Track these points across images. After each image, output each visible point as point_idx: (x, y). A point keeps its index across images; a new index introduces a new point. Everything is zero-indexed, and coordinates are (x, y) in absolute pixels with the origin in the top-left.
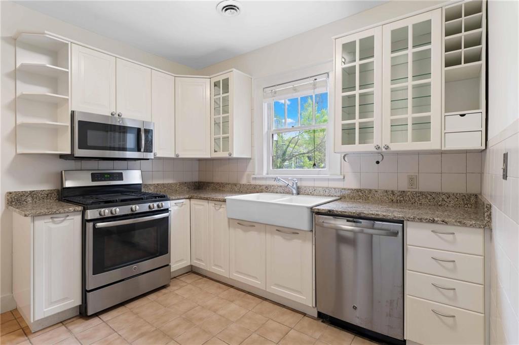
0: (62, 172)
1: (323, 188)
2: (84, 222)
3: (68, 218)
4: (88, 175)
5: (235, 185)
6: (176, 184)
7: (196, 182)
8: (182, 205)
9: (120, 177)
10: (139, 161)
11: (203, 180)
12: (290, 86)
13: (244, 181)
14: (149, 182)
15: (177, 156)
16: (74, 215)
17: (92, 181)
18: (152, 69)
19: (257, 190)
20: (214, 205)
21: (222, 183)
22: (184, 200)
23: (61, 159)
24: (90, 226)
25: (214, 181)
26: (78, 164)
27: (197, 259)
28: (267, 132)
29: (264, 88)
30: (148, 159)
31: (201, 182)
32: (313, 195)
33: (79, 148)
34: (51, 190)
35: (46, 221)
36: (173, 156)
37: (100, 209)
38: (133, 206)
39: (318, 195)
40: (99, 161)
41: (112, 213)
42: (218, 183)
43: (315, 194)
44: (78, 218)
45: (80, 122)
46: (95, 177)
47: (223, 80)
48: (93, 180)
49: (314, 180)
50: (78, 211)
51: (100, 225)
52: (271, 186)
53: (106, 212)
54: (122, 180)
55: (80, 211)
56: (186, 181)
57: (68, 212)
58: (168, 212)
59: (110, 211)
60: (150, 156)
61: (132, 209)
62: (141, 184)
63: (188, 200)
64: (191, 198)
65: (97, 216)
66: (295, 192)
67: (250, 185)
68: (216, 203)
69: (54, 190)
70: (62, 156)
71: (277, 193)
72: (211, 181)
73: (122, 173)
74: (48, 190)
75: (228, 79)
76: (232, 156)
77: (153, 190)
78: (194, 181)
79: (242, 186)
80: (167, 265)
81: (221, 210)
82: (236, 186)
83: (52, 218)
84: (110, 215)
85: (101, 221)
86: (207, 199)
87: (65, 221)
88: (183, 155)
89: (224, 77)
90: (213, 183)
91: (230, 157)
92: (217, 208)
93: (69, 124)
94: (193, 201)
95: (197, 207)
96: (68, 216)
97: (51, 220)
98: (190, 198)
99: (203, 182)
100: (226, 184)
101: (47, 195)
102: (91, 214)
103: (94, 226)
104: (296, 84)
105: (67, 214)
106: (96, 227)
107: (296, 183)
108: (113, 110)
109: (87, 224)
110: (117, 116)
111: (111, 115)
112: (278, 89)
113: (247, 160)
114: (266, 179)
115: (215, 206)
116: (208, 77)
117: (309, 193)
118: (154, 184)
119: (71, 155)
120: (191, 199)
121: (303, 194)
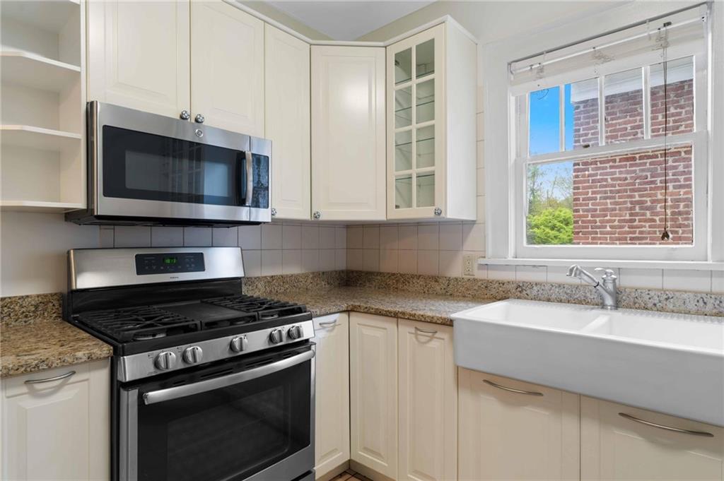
0: (69, 253)
1: (696, 293)
2: (117, 387)
3: (74, 378)
4: (129, 260)
5: (436, 279)
6: (306, 276)
7: (343, 271)
8: (334, 327)
9: (198, 262)
10: (235, 229)
11: (357, 265)
12: (585, 49)
13: (456, 271)
14: (256, 273)
15: (316, 216)
16: (90, 370)
17: (138, 274)
18: (265, 21)
19: (493, 292)
20: (413, 330)
21: (401, 275)
22: (337, 315)
23: (66, 223)
24: (130, 397)
25: (381, 271)
26: (107, 234)
27: (366, 449)
28: (515, 160)
29: (510, 64)
30: (258, 223)
31: (352, 272)
32: (662, 310)
33: (106, 193)
34: (46, 296)
35: (11, 392)
36: (306, 216)
37: (156, 352)
38: (236, 340)
39: (679, 312)
40: (154, 229)
41: (184, 358)
42: (394, 274)
43: (671, 307)
44: (99, 379)
45: (107, 129)
46: (143, 265)
47: (417, 47)
48: (140, 271)
49: (663, 272)
50: (98, 359)
51: (156, 395)
52: (532, 285)
53: (172, 357)
54: (203, 269)
55: (105, 358)
56: (324, 270)
57: (71, 364)
58: (309, 349)
59: (179, 354)
60: (263, 215)
61: (231, 346)
62: (239, 278)
63: (345, 316)
64: (352, 311)
65: (149, 371)
66: (609, 301)
67: (475, 280)
68: (419, 325)
69: (52, 295)
70: (70, 216)
71: (549, 300)
72: (377, 270)
73: (202, 254)
74: (38, 296)
75: (432, 41)
76: (443, 215)
77: (263, 289)
78: (337, 269)
79: (452, 282)
80: (309, 473)
81: (435, 344)
82: (436, 281)
83: (27, 382)
84: (181, 366)
85: (158, 383)
86: (396, 316)
87: (66, 387)
88: (328, 214)
89: (423, 38)
90: (379, 274)
91: (438, 218)
92: (423, 339)
93: (81, 135)
94: (356, 319)
95: (367, 331)
96: (74, 373)
97: (25, 389)
98: (348, 311)
99: (357, 272)
100: (413, 276)
101: (36, 307)
102: (135, 366)
103: (141, 398)
104: (601, 44)
105: (71, 369)
106: (146, 403)
107: (614, 280)
108: (184, 107)
109: (124, 393)
110: (193, 121)
111: (178, 118)
112: (547, 61)
113: (463, 227)
114: (516, 268)
115: (416, 335)
116: (381, 44)
117: (650, 305)
118: (265, 277)
119: (87, 210)
120: (352, 314)
121: (629, 307)
